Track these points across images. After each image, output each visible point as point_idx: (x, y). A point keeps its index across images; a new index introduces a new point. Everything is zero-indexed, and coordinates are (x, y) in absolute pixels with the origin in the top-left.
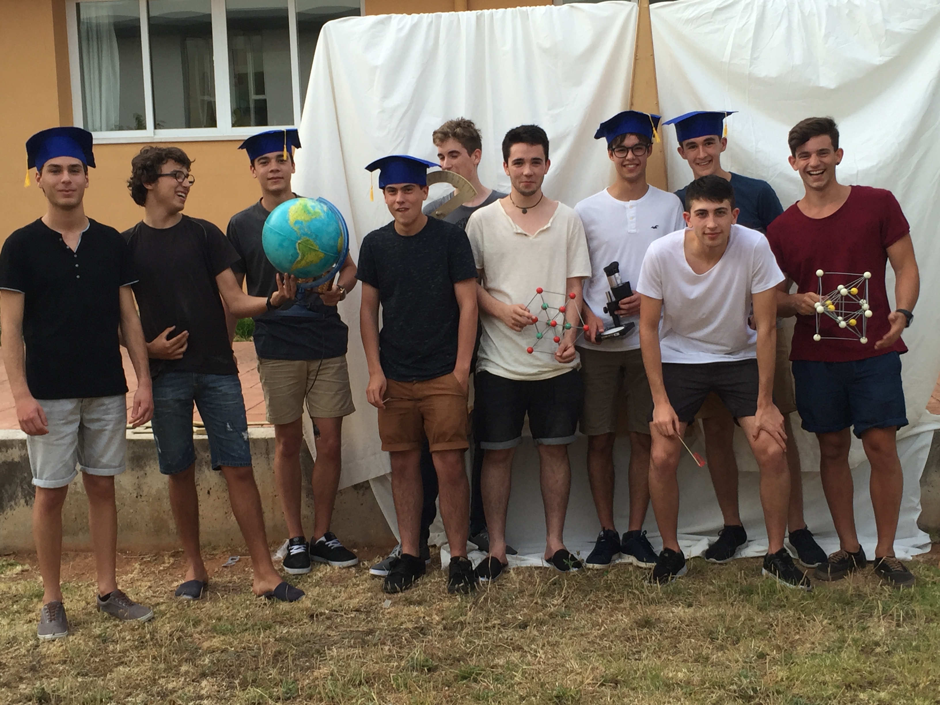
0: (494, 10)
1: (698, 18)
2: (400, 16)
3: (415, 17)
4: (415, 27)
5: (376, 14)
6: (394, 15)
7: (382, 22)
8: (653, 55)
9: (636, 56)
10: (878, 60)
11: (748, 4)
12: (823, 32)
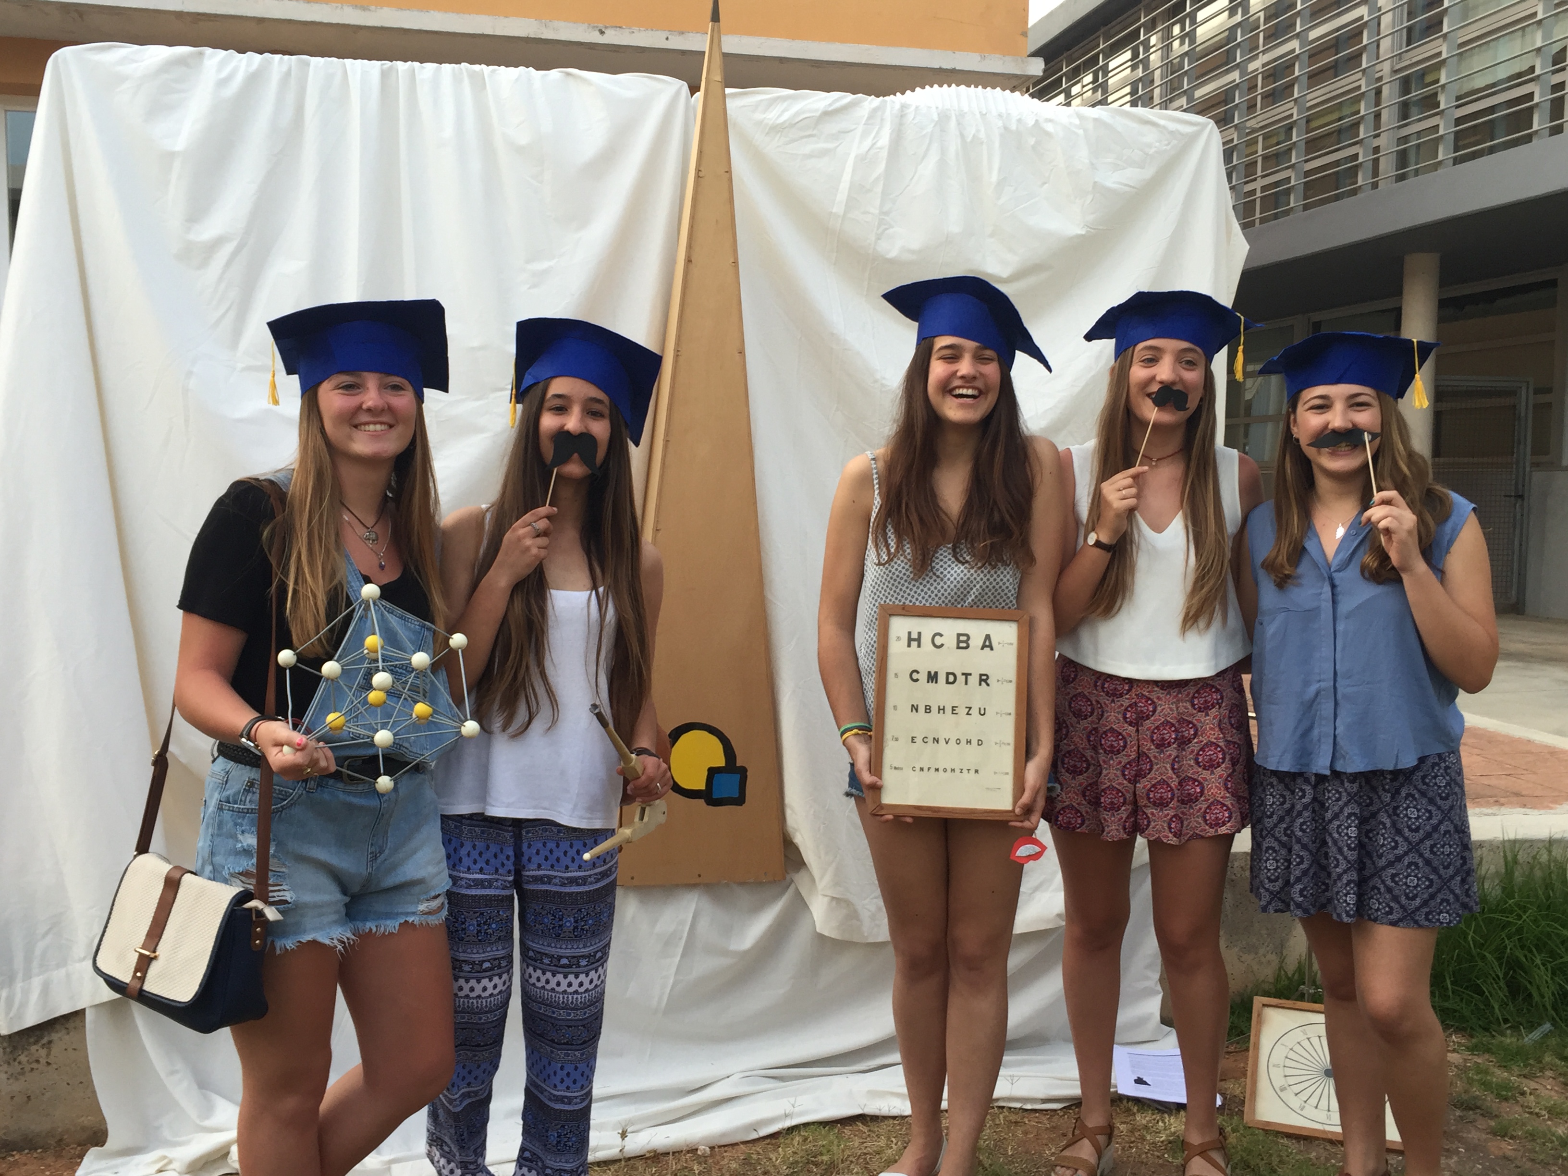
0: (417, 64)
1: (791, 125)
3: (254, 59)
6: (208, 51)
8: (729, 172)
9: (698, 170)
11: (875, 110)
12: (995, 178)
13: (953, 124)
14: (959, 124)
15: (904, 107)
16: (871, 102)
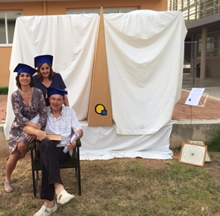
1: (114, 19)
8: (104, 27)
10: (158, 32)
12: (145, 24)
14: (140, 16)
16: (126, 14)
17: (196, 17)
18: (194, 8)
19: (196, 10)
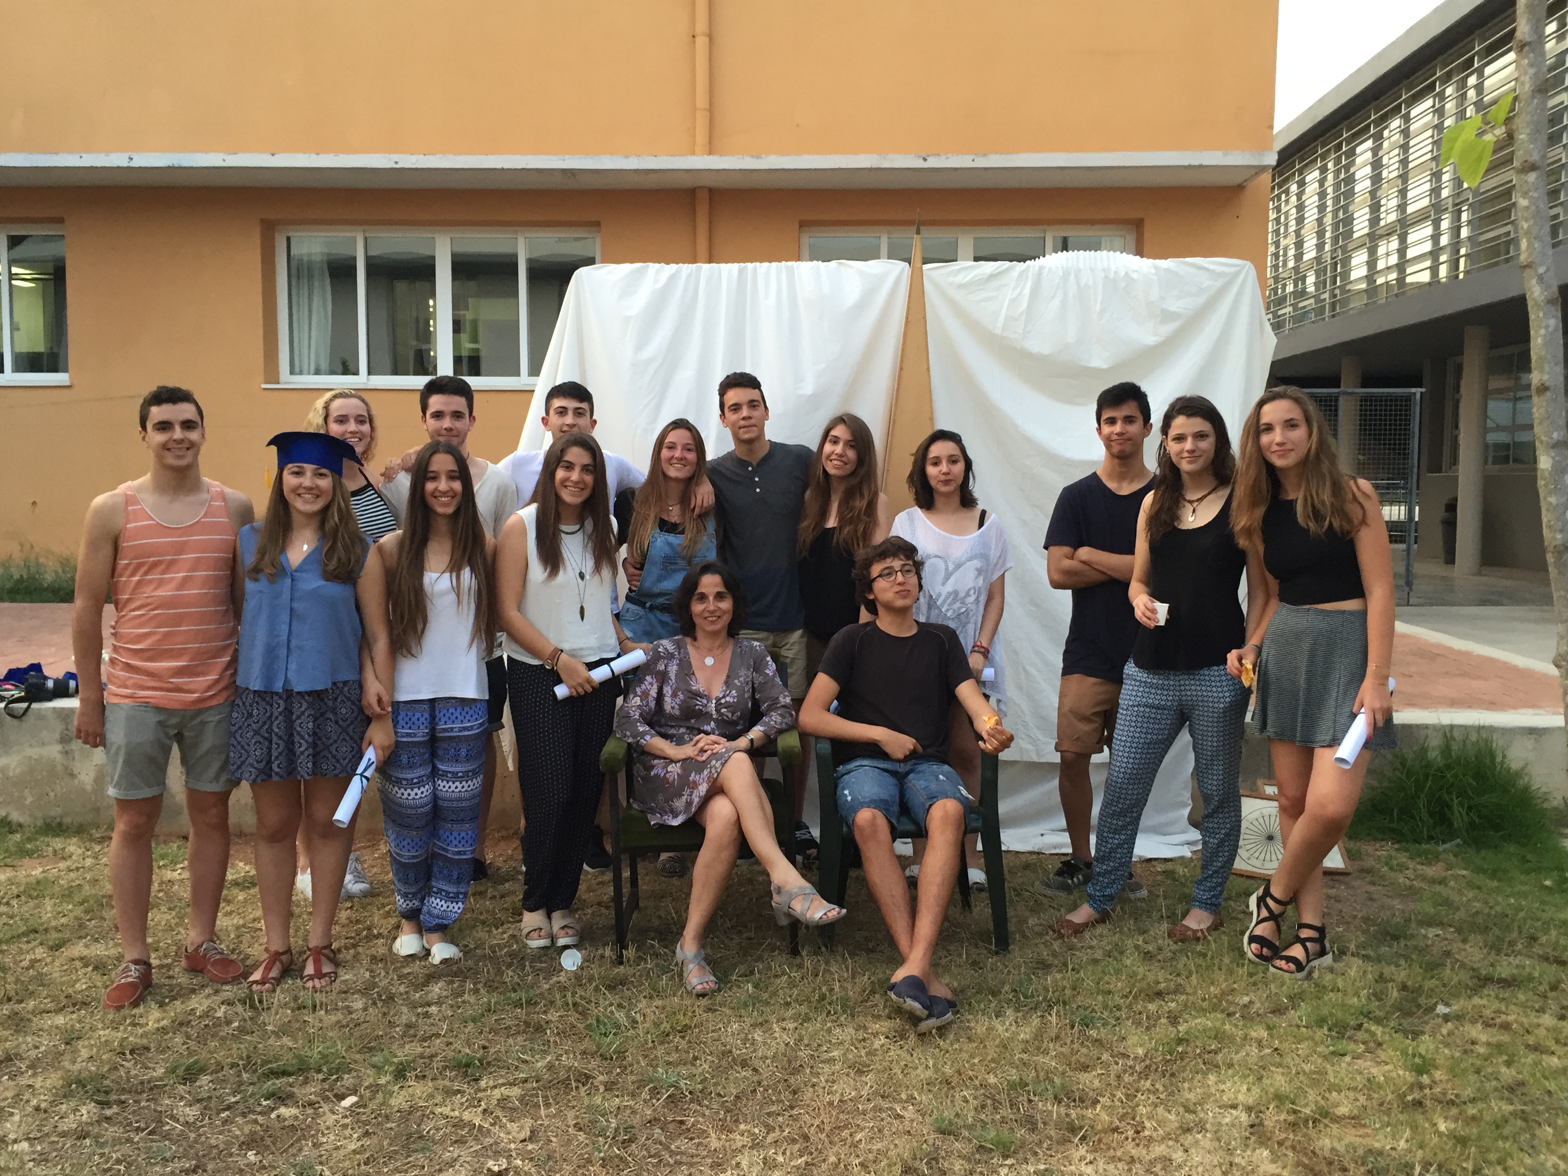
0: (758, 264)
1: (971, 283)
2: (657, 265)
3: (673, 267)
4: (673, 278)
5: (632, 262)
6: (651, 264)
7: (637, 271)
8: (924, 318)
9: (907, 318)
11: (1023, 271)
12: (1098, 307)
13: (1072, 277)
14: (1076, 276)
15: (1041, 268)
16: (1021, 266)
17: (1434, 270)
18: (1427, 230)
19: (1435, 237)
